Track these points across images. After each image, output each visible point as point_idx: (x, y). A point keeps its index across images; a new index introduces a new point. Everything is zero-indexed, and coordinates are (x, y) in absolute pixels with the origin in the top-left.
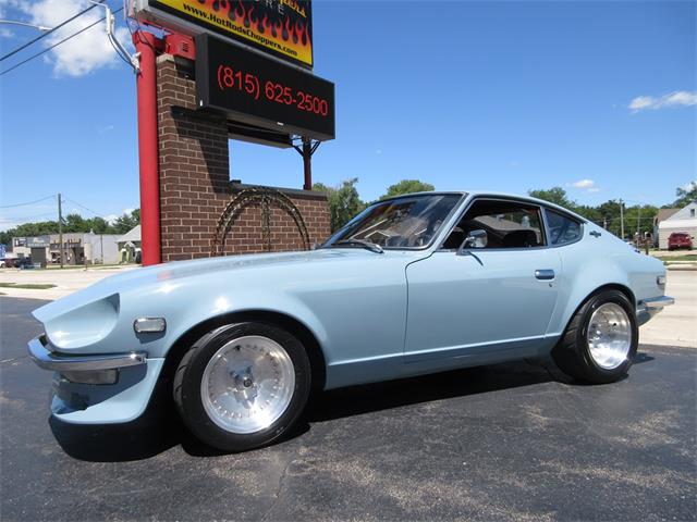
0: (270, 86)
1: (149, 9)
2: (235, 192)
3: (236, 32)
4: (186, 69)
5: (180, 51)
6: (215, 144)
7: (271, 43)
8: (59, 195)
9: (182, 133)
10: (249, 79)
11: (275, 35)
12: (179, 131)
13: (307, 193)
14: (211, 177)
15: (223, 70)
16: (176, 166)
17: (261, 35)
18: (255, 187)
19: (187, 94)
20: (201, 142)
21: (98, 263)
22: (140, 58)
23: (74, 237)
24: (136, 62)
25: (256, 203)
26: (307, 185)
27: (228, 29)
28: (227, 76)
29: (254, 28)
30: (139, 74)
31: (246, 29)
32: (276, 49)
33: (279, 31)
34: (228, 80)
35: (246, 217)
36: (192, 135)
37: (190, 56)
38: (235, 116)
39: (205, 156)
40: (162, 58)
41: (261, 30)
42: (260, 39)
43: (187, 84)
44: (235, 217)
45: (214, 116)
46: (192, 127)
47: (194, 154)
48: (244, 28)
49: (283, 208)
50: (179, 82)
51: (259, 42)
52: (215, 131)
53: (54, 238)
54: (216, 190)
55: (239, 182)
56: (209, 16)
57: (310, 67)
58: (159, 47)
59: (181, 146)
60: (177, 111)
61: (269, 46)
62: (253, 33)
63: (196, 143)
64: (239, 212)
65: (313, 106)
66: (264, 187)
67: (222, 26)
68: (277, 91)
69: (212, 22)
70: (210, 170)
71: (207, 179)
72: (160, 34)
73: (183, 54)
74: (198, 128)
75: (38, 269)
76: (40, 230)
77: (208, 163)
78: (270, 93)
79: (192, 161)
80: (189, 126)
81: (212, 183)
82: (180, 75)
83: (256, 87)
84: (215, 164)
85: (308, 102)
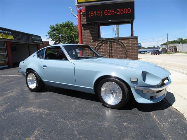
0: (106, 11)
1: (77, 5)
4: (84, 15)
6: (94, 30)
8: (168, 34)
9: (85, 30)
10: (98, 12)
13: (132, 37)
20: (90, 31)
21: (181, 52)
23: (174, 45)
24: (77, 17)
25: (107, 43)
26: (132, 35)
28: (92, 13)
34: (92, 15)
35: (103, 47)
36: (87, 29)
39: (91, 33)
40: (81, 13)
44: (100, 47)
47: (88, 34)
49: (117, 43)
52: (94, 27)
54: (93, 41)
55: (103, 38)
59: (85, 32)
63: (89, 31)
64: (101, 45)
65: (124, 12)
66: (109, 38)
68: (109, 12)
70: (92, 37)
71: (92, 39)
73: (84, 12)
74: (89, 27)
76: (171, 43)
77: (92, 35)
78: (106, 13)
79: (87, 35)
80: (87, 28)
81: (93, 40)
82: (84, 17)
83: (101, 13)
84: (94, 35)
85: (121, 11)
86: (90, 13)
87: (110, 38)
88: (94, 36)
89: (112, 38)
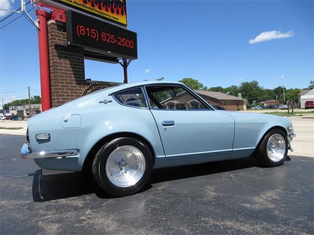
0: (104, 34)
2: (88, 84)
3: (88, 9)
4: (62, 27)
5: (58, 18)
6: (78, 62)
7: (105, 14)
8: (29, 87)
9: (60, 57)
10: (93, 31)
11: (107, 11)
12: (58, 56)
14: (75, 77)
15: (79, 27)
16: (57, 73)
17: (100, 11)
18: (98, 82)
19: (62, 39)
20: (70, 61)
22: (39, 22)
23: (36, 106)
24: (37, 24)
25: (98, 89)
26: (126, 81)
27: (83, 8)
28: (82, 30)
29: (96, 8)
30: (39, 30)
31: (92, 8)
32: (108, 17)
33: (109, 9)
34: (82, 32)
36: (65, 58)
37: (64, 21)
38: (87, 49)
39: (72, 68)
40: (50, 22)
41: (100, 8)
42: (100, 13)
43: (63, 34)
45: (77, 49)
46: (66, 54)
47: (66, 67)
48: (91, 7)
50: (58, 33)
51: (99, 14)
52: (77, 56)
53: (27, 107)
54: (78, 84)
55: (90, 79)
56: (73, 2)
57: (126, 26)
58: (48, 16)
59: (60, 63)
60: (57, 47)
61: (104, 16)
62: (96, 10)
63: (68, 62)
65: (126, 44)
66: (102, 82)
67: (79, 6)
68: (108, 37)
69: (75, 5)
70: (74, 74)
71: (73, 79)
72: (49, 10)
73: (60, 20)
74: (69, 55)
75: (20, 120)
77: (74, 71)
78: (104, 38)
79: (66, 70)
80: (64, 54)
81: (76, 80)
82: (59, 30)
83: (97, 35)
84: (77, 71)
85: (123, 42)
86: (79, 29)
87: (105, 82)
88: (78, 74)
89: (107, 83)
